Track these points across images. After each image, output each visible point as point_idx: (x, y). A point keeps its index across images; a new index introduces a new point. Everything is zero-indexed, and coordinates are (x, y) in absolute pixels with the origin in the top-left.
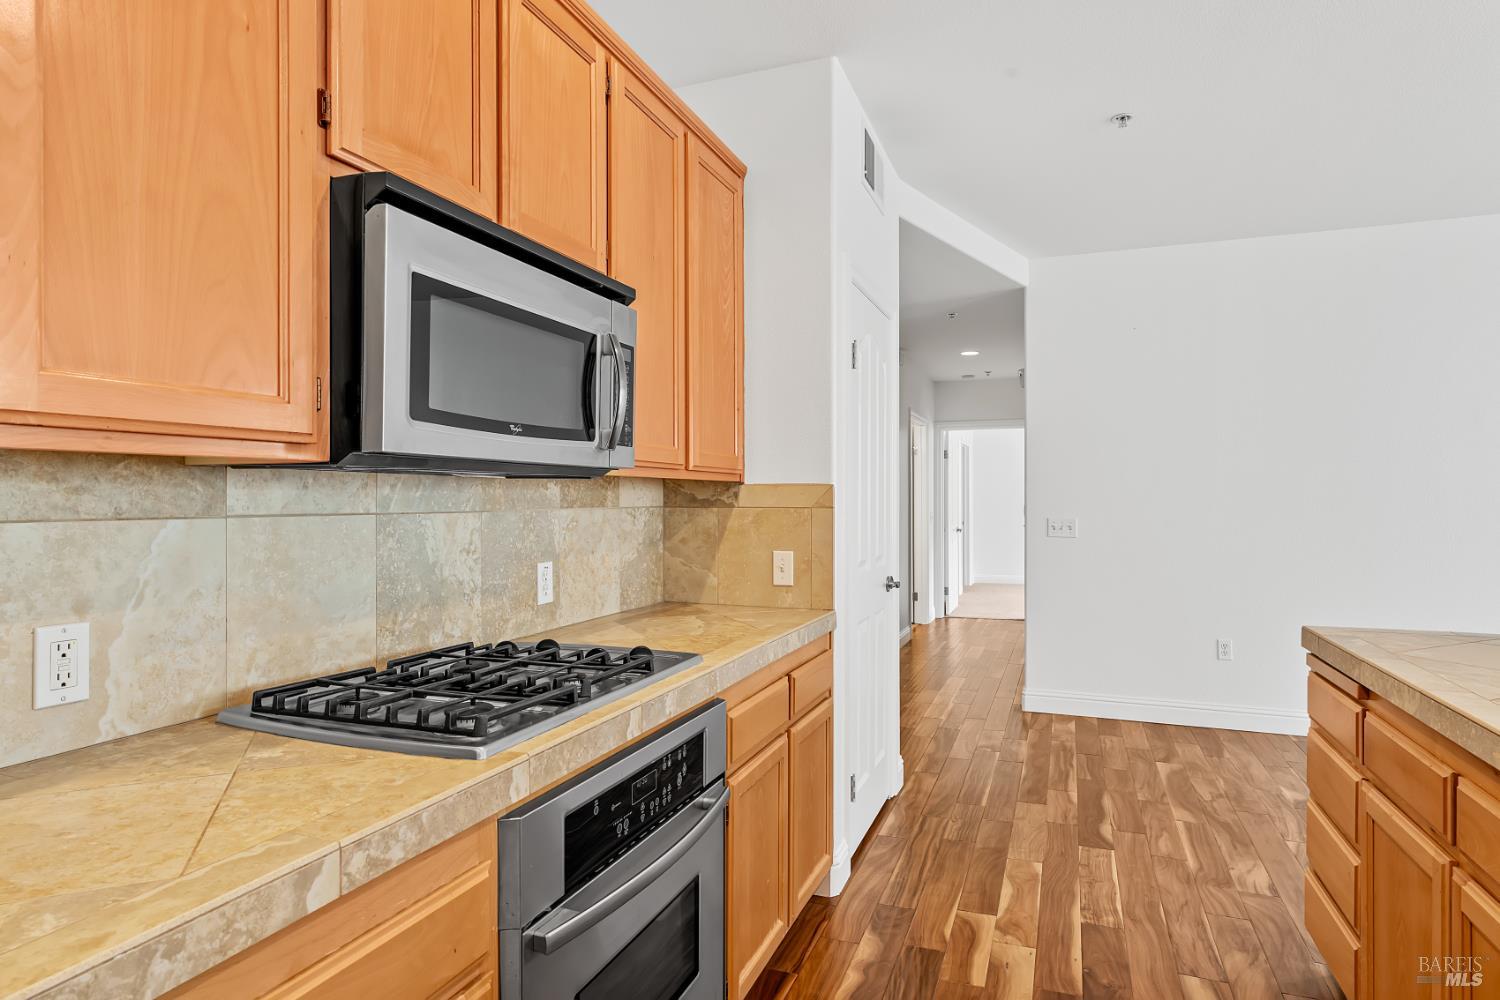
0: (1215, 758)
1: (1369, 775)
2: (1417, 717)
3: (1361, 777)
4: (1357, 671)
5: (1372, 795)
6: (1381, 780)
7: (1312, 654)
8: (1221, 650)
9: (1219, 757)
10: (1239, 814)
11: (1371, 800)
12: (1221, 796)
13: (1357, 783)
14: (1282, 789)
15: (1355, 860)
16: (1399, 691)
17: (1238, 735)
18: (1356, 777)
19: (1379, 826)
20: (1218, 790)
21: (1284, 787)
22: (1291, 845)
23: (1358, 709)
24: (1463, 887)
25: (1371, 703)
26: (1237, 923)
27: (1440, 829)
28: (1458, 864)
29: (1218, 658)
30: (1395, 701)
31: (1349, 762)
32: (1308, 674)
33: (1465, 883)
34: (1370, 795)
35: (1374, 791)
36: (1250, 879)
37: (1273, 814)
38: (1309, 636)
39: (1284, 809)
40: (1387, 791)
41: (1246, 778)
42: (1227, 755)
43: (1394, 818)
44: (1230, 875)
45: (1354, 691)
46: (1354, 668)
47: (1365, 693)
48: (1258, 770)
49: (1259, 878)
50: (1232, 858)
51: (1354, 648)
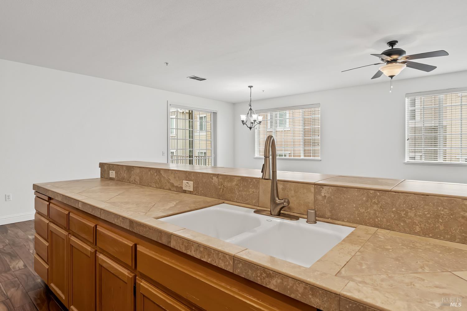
0: (5, 234)
1: (51, 220)
2: (61, 201)
3: (49, 221)
4: (47, 193)
5: (52, 225)
6: (54, 220)
7: (36, 192)
8: (7, 198)
9: (6, 233)
10: (13, 248)
11: (51, 226)
12: (7, 245)
13: (48, 223)
14: (29, 236)
15: (47, 244)
16: (57, 196)
17: (14, 225)
18: (47, 222)
19: (53, 233)
20: (6, 244)
21: (29, 235)
22: (31, 251)
23: (48, 203)
24: (71, 238)
25: (51, 201)
26: (12, 280)
27: (66, 226)
28: (70, 234)
29: (6, 201)
30: (56, 199)
31: (46, 218)
32: (35, 197)
33: (71, 237)
34: (51, 225)
35: (52, 224)
36: (17, 266)
37: (25, 244)
38: (35, 187)
39: (29, 242)
40: (55, 223)
41: (17, 237)
42: (9, 232)
43: (56, 229)
44: (10, 268)
45: (47, 198)
46: (47, 192)
47: (50, 199)
48: (21, 233)
49: (21, 264)
50: (10, 262)
51: (48, 187)
